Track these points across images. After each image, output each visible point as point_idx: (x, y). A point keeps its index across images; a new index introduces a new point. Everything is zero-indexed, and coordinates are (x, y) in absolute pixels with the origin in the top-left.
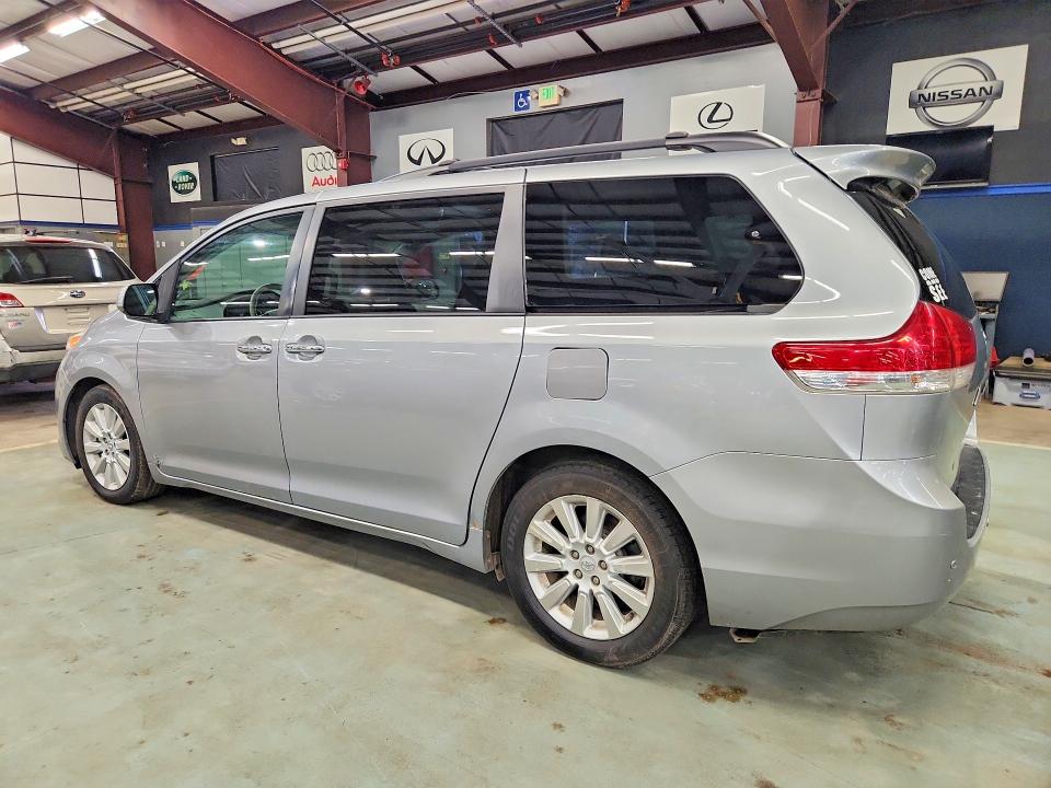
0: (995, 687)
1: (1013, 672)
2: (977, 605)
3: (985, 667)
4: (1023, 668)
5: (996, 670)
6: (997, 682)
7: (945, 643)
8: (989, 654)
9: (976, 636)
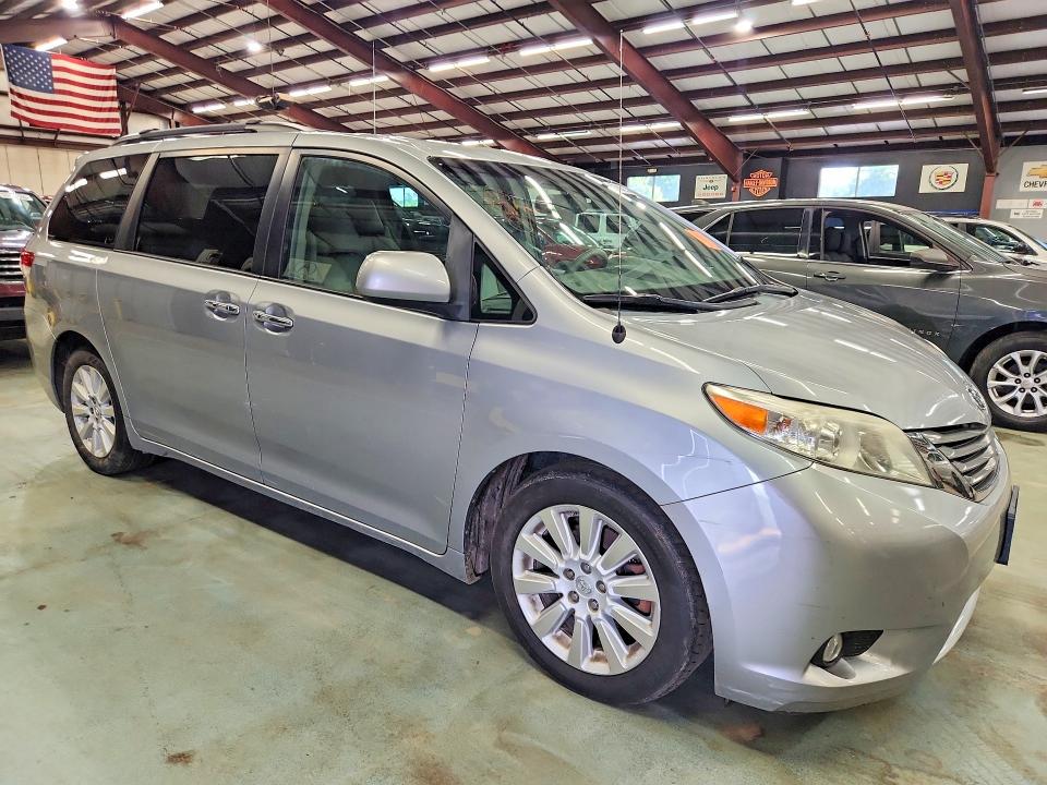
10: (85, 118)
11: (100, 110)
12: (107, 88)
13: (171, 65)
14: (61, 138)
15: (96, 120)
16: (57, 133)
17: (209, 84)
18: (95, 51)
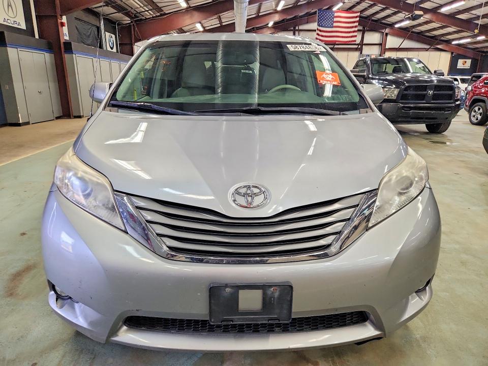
10: (343, 37)
11: (350, 32)
12: (354, 22)
13: (384, 7)
14: (336, 46)
15: (347, 37)
16: (334, 44)
17: (401, 12)
18: (354, 6)
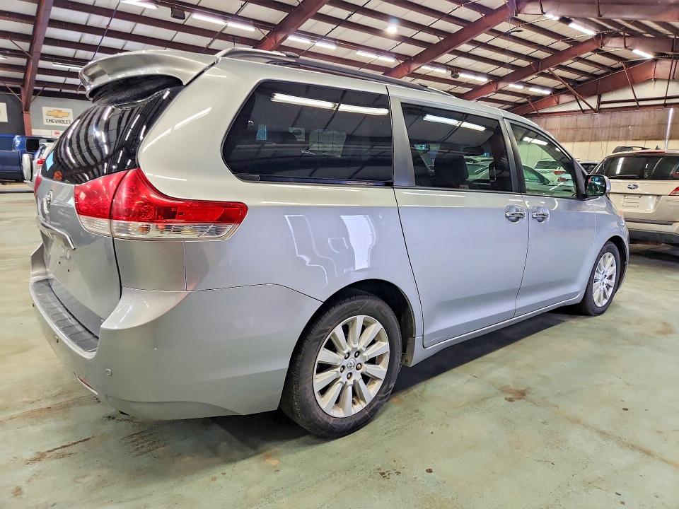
0: (25, 399)
1: (18, 413)
2: (62, 452)
3: (35, 407)
4: (12, 418)
5: (29, 408)
6: (25, 402)
7: (65, 407)
8: (36, 416)
9: (51, 424)
